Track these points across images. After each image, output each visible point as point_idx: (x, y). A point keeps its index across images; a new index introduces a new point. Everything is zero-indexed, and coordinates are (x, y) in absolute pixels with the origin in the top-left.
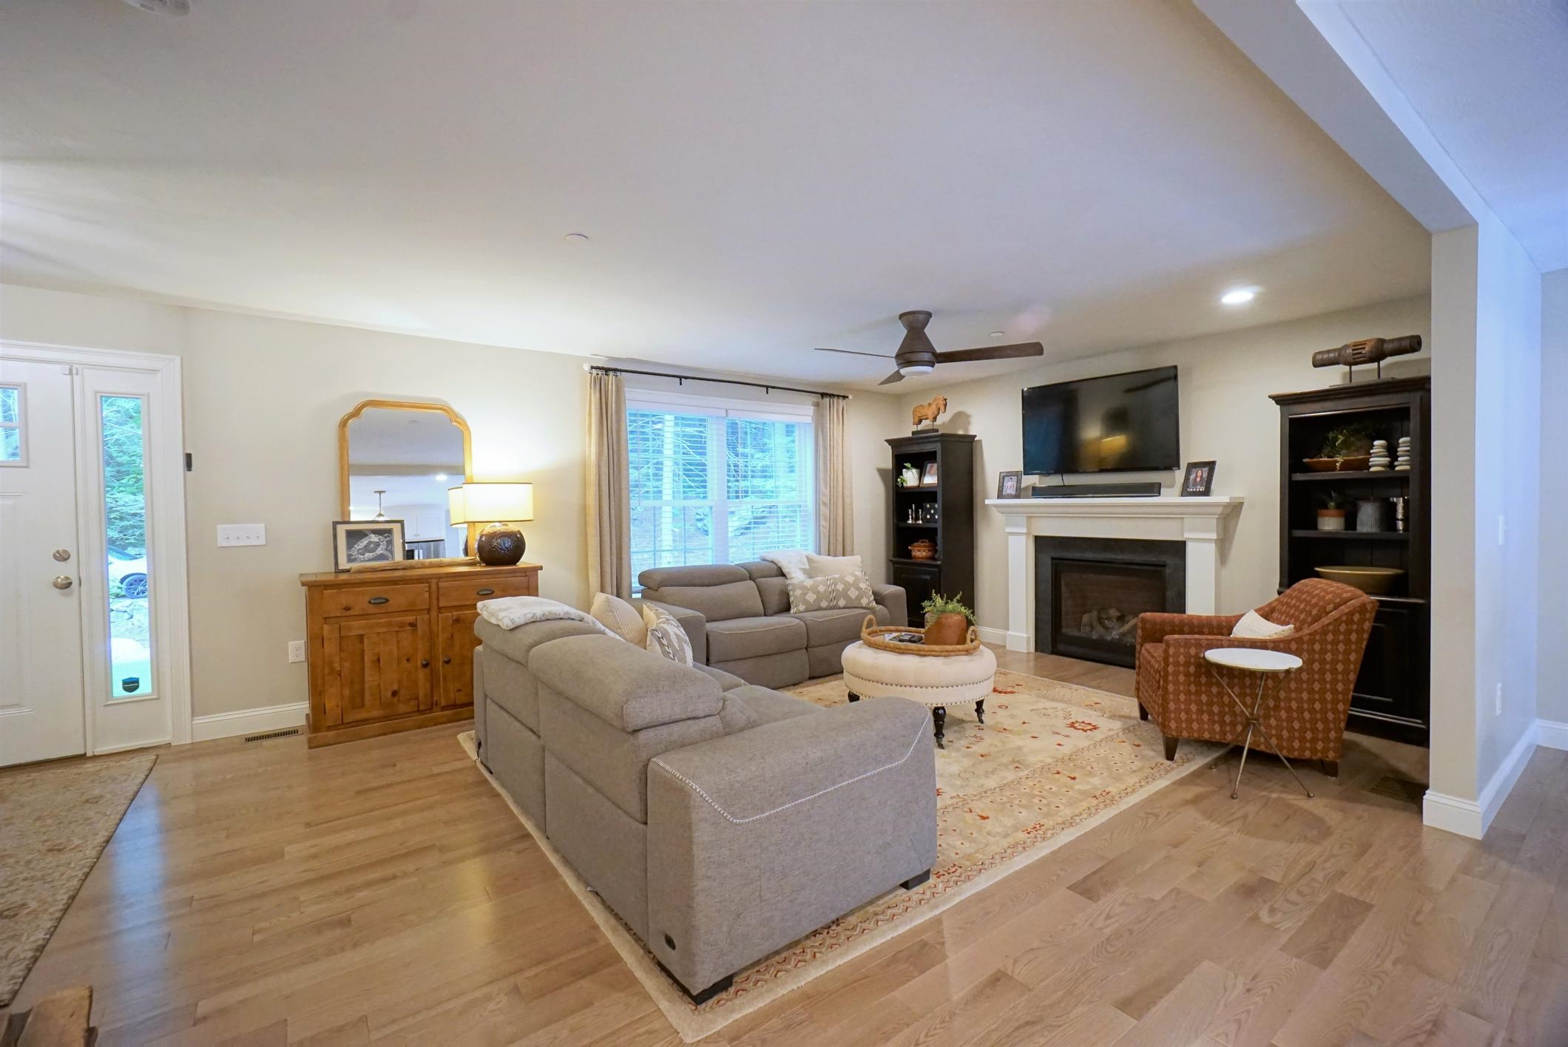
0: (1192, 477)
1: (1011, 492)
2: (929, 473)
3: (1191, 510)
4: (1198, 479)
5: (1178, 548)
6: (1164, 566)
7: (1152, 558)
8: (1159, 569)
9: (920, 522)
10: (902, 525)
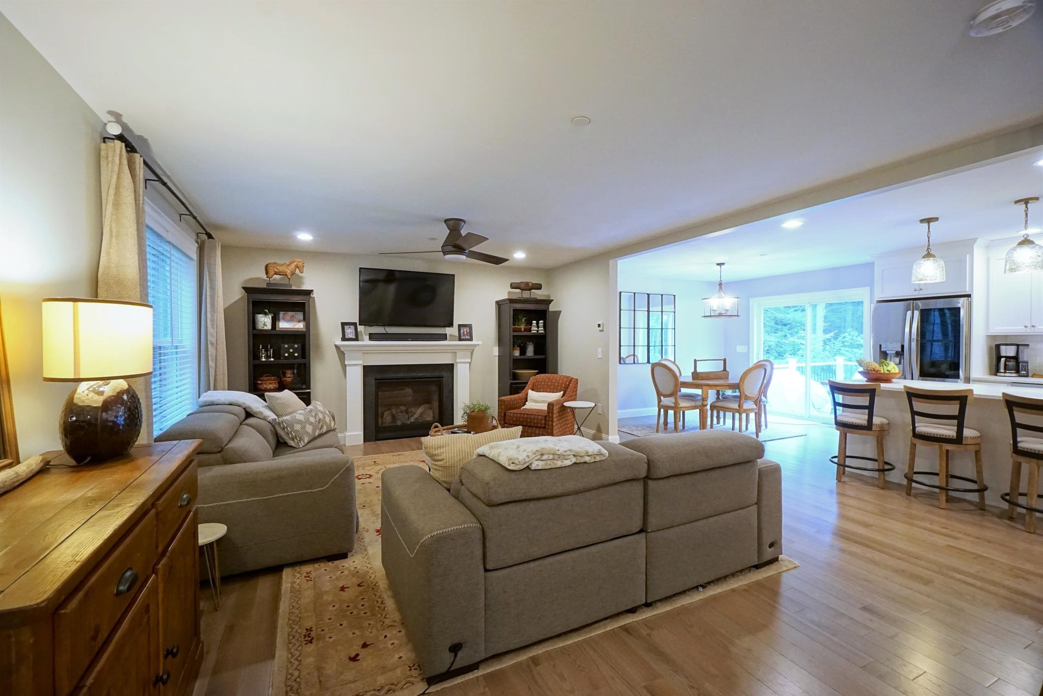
0: (462, 331)
1: (352, 336)
2: (283, 319)
3: (461, 348)
4: (465, 333)
5: (450, 368)
6: (442, 377)
7: (436, 374)
8: (441, 379)
9: (272, 359)
10: (256, 362)
